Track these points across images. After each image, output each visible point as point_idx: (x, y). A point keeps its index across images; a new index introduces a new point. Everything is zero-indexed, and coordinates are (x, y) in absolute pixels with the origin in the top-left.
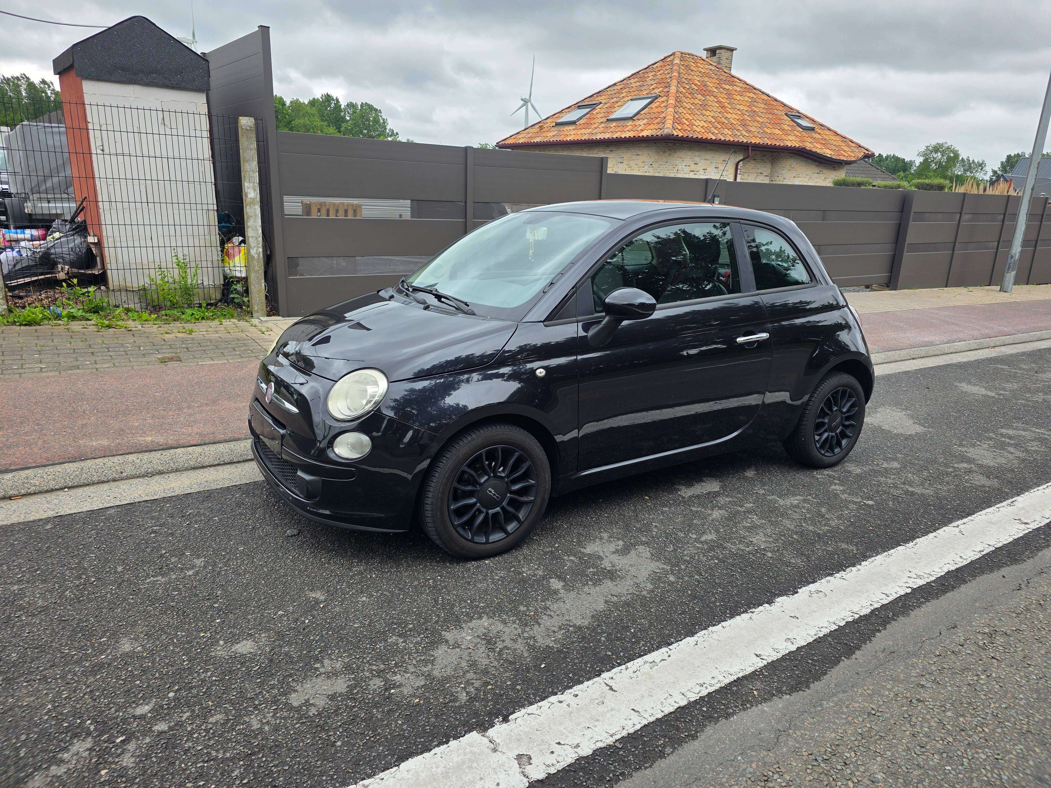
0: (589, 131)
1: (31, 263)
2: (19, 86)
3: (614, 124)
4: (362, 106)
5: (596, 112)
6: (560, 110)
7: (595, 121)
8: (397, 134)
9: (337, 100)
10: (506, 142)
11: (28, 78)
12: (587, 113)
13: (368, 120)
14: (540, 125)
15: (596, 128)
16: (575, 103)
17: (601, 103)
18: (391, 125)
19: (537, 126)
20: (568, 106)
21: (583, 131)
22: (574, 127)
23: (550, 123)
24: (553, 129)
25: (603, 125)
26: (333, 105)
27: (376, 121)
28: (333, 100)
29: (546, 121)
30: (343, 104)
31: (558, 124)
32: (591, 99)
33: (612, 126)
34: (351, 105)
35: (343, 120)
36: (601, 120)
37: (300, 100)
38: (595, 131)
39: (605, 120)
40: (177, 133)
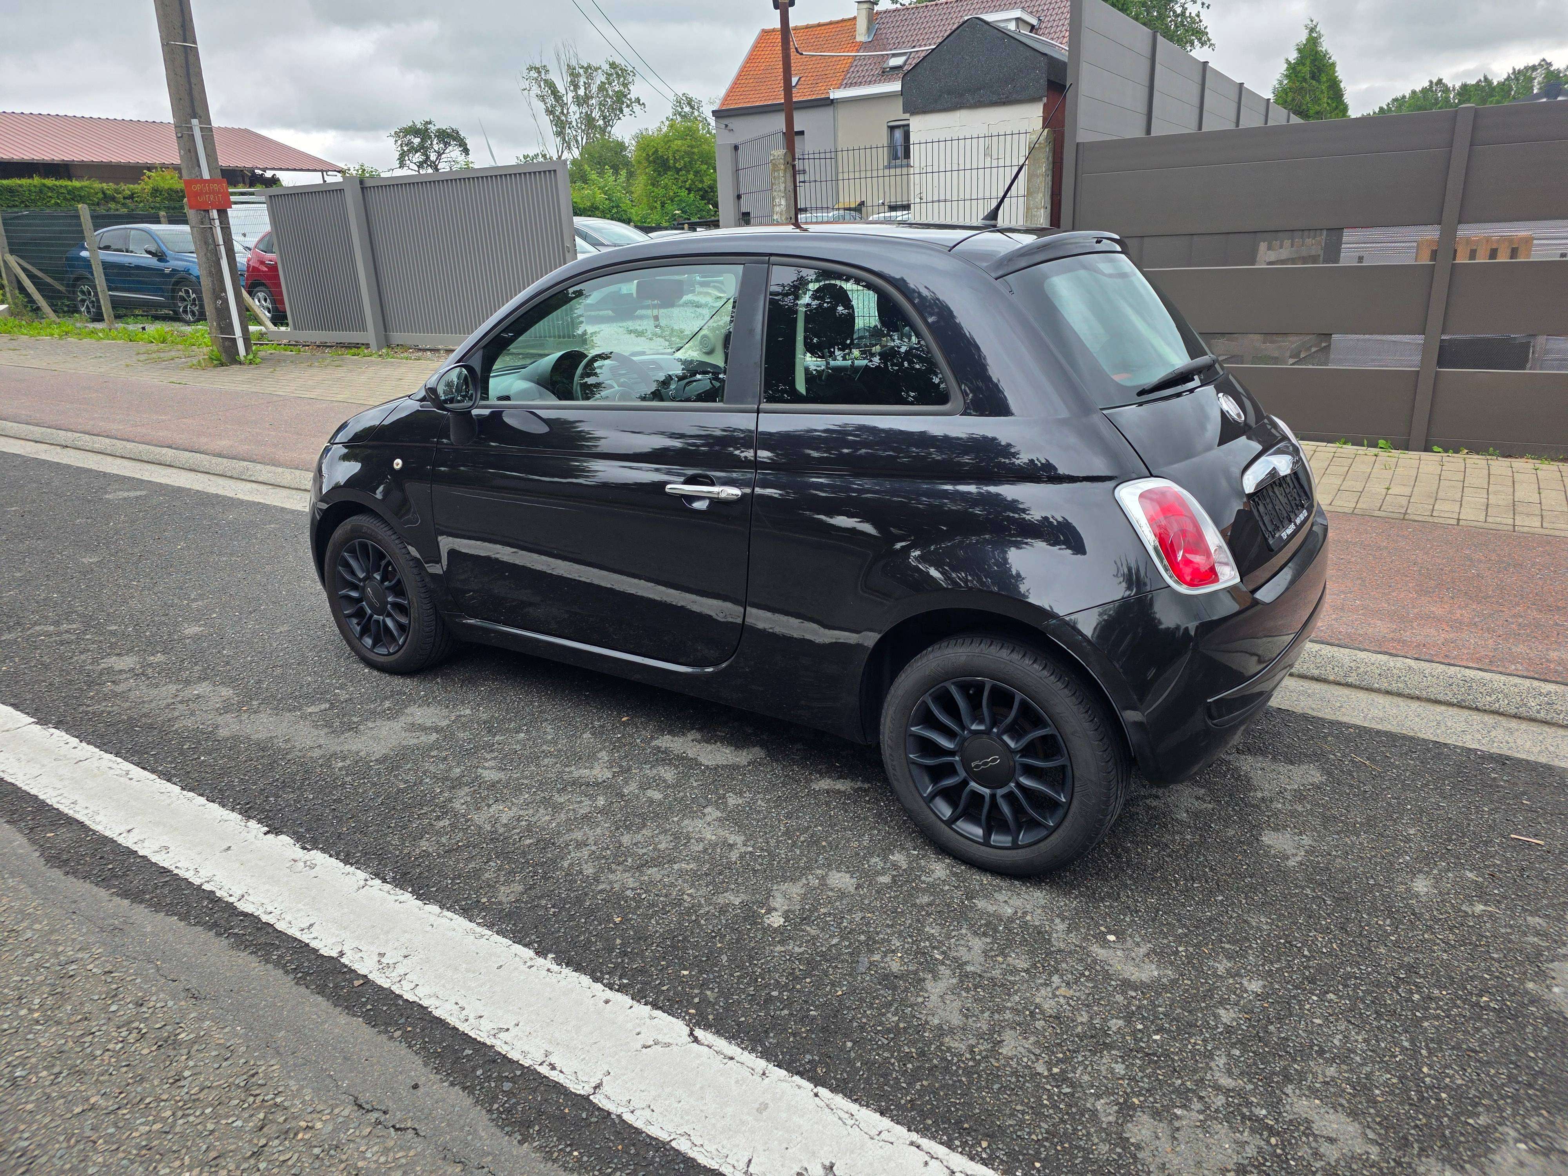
40: (1001, 163)
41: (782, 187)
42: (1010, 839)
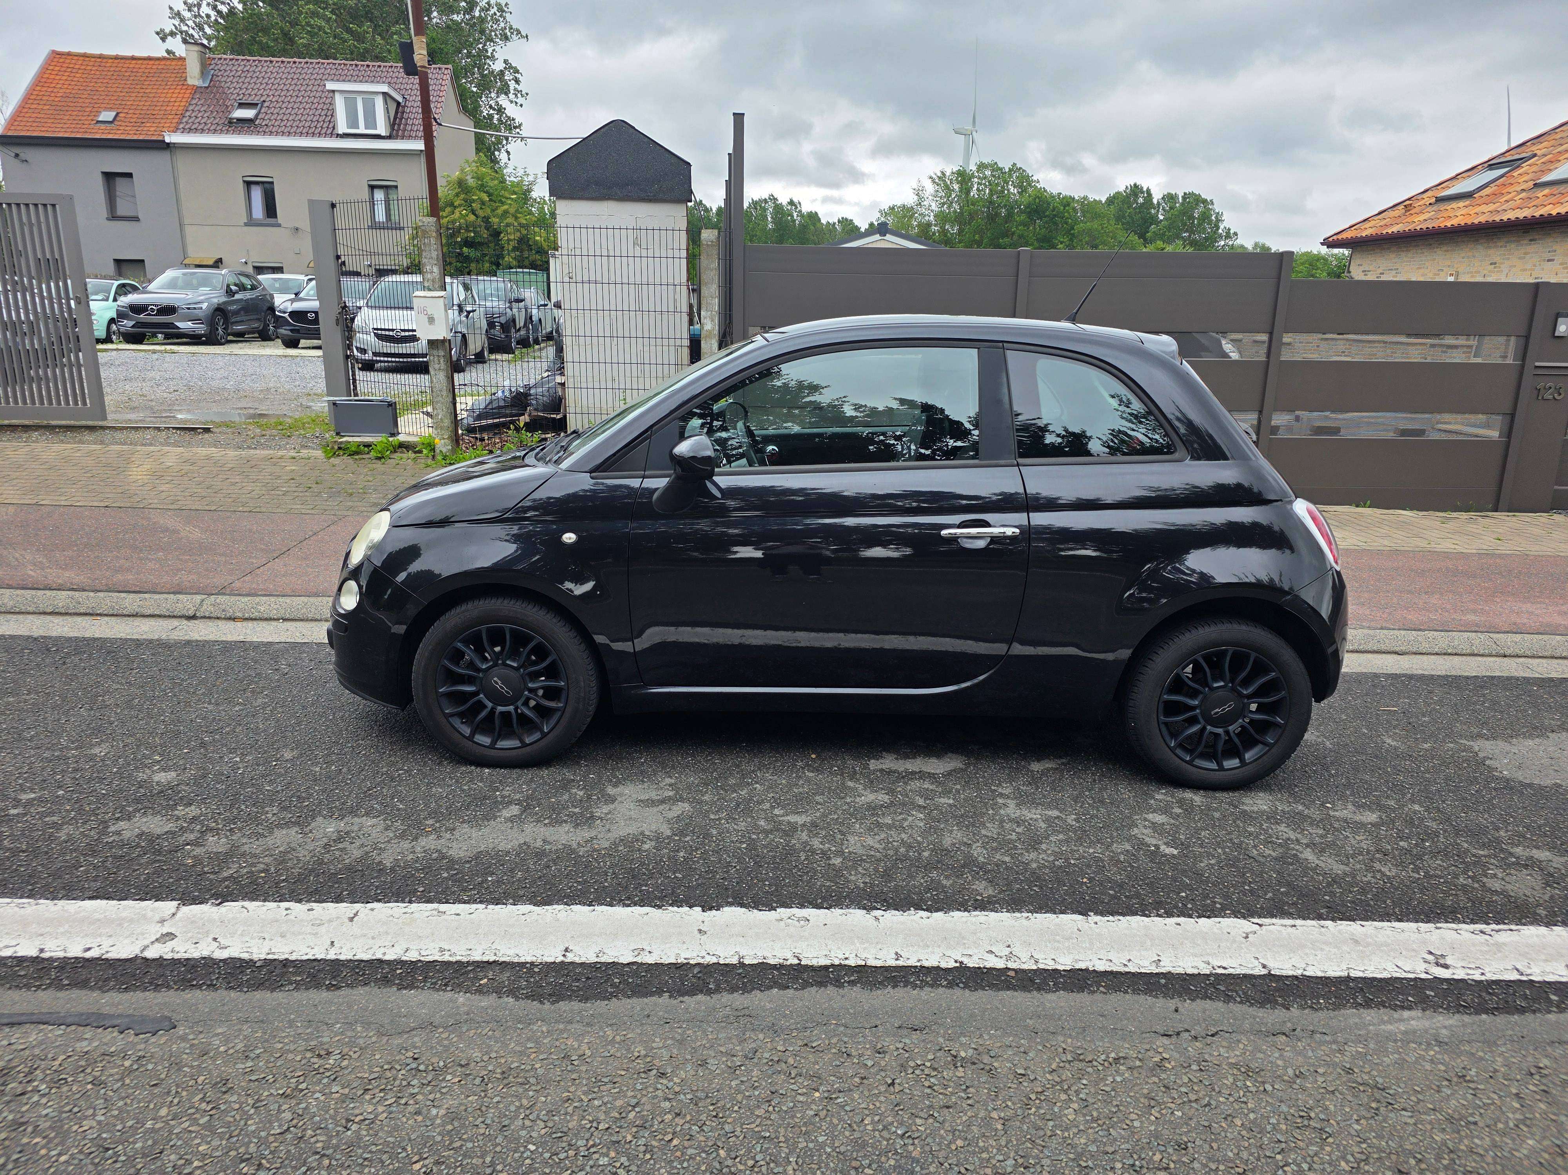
0: (1492, 207)
1: (502, 404)
2: (765, 210)
3: (1546, 191)
4: (1184, 198)
5: (1520, 171)
6: (1453, 174)
7: (1510, 189)
8: (1236, 234)
9: (1148, 191)
10: (1340, 237)
11: (776, 199)
12: (1502, 176)
13: (1192, 217)
14: (1407, 205)
15: (1507, 201)
16: (1486, 159)
17: (1535, 155)
18: (1229, 221)
19: (1401, 207)
20: (1470, 167)
21: (1484, 208)
22: (1468, 203)
23: (1428, 198)
24: (1430, 209)
25: (1523, 195)
26: (1141, 200)
27: (1205, 217)
28: (1143, 192)
29: (1420, 197)
30: (1157, 197)
31: (1439, 200)
32: (1519, 150)
33: (1540, 195)
34: (1170, 198)
35: (1154, 220)
36: (1524, 186)
37: (1090, 196)
38: (1504, 207)
39: (1531, 184)
40: (651, 254)
41: (434, 254)
42: (1237, 761)
